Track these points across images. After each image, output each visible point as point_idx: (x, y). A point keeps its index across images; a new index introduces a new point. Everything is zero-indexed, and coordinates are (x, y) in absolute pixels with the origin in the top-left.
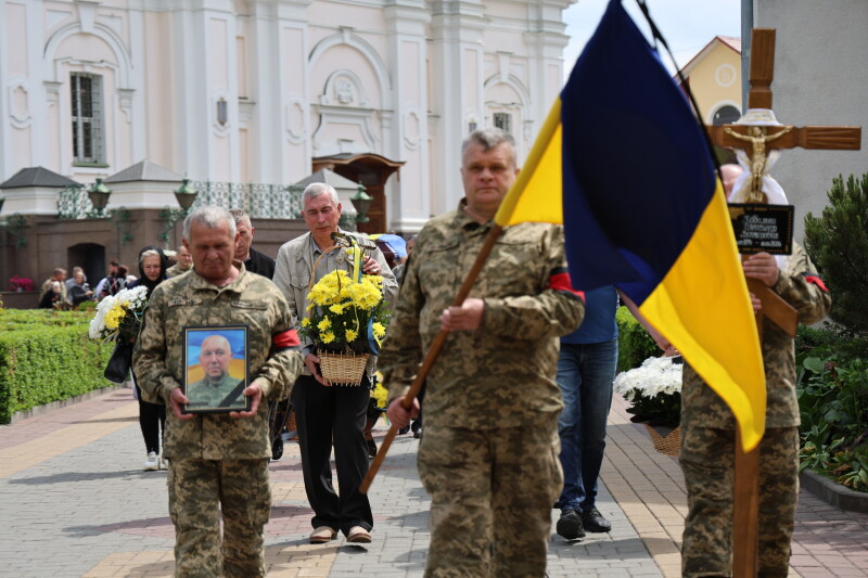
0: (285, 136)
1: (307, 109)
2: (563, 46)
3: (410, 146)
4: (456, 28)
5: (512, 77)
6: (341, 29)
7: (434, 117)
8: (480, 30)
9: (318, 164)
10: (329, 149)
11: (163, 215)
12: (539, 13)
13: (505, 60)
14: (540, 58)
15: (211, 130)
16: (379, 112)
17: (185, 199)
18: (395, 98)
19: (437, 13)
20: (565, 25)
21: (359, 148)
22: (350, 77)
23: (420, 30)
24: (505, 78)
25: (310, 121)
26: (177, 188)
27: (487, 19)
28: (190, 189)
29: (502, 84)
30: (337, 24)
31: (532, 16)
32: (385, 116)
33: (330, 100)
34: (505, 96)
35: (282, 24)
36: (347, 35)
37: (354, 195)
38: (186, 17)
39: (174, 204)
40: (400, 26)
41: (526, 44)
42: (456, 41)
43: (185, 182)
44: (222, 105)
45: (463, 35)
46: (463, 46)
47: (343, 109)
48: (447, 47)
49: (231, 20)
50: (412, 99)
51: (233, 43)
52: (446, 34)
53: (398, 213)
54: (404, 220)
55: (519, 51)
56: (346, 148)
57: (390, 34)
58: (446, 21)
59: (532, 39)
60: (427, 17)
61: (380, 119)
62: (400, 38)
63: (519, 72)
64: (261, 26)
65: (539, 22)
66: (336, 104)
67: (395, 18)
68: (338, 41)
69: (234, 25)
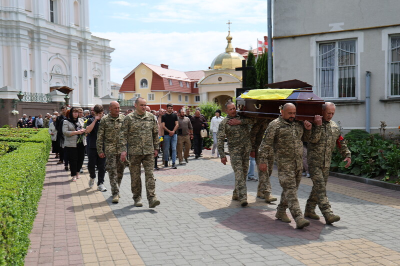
0: (43, 81)
1: (49, 74)
2: (110, 62)
3: (75, 85)
4: (86, 56)
5: (98, 69)
6: (57, 54)
7: (80, 78)
8: (92, 57)
9: (52, 89)
10: (54, 85)
11: (13, 101)
12: (105, 54)
13: (96, 65)
14: (105, 65)
15: (23, 78)
16: (67, 76)
17: (20, 96)
18: (71, 72)
19: (81, 52)
20: (110, 57)
21: (62, 85)
22: (60, 67)
23: (77, 55)
24: (97, 69)
25: (49, 77)
26: (18, 94)
27: (93, 54)
28: (22, 94)
29: (96, 70)
30: (56, 53)
31: (103, 54)
32: (68, 77)
33: (54, 72)
34: (97, 74)
35: (42, 52)
36: (58, 56)
37: (65, 97)
38: (15, 48)
39: (17, 98)
40: (72, 54)
41: (101, 61)
42: (86, 59)
43: (20, 92)
44: (26, 72)
45: (88, 58)
46: (88, 60)
47: (57, 74)
48: (83, 60)
49: (28, 49)
50: (75, 73)
51: (28, 56)
52: (83, 57)
53: (72, 102)
54: (74, 104)
55: (100, 63)
56: (58, 85)
57: (70, 56)
58: (83, 54)
59: (103, 60)
60: (79, 52)
61: (67, 78)
62: (72, 57)
63: (100, 68)
64: (36, 52)
65: (105, 56)
66: (55, 73)
67: (71, 52)
68: (56, 57)
69: (29, 51)
